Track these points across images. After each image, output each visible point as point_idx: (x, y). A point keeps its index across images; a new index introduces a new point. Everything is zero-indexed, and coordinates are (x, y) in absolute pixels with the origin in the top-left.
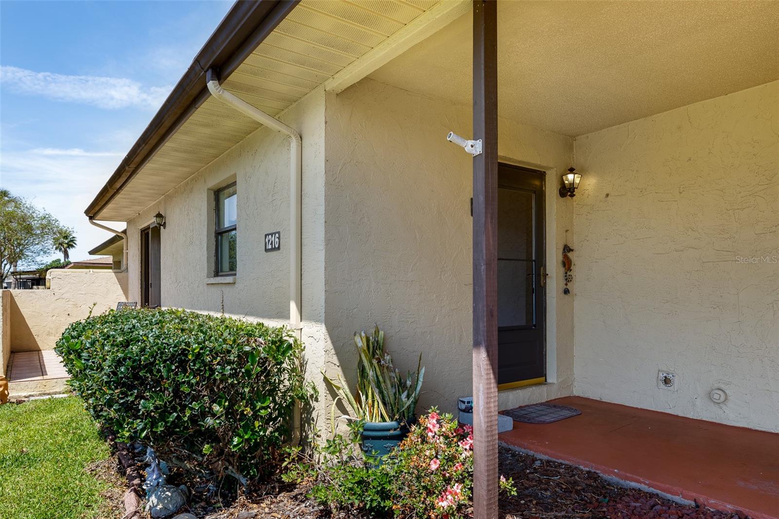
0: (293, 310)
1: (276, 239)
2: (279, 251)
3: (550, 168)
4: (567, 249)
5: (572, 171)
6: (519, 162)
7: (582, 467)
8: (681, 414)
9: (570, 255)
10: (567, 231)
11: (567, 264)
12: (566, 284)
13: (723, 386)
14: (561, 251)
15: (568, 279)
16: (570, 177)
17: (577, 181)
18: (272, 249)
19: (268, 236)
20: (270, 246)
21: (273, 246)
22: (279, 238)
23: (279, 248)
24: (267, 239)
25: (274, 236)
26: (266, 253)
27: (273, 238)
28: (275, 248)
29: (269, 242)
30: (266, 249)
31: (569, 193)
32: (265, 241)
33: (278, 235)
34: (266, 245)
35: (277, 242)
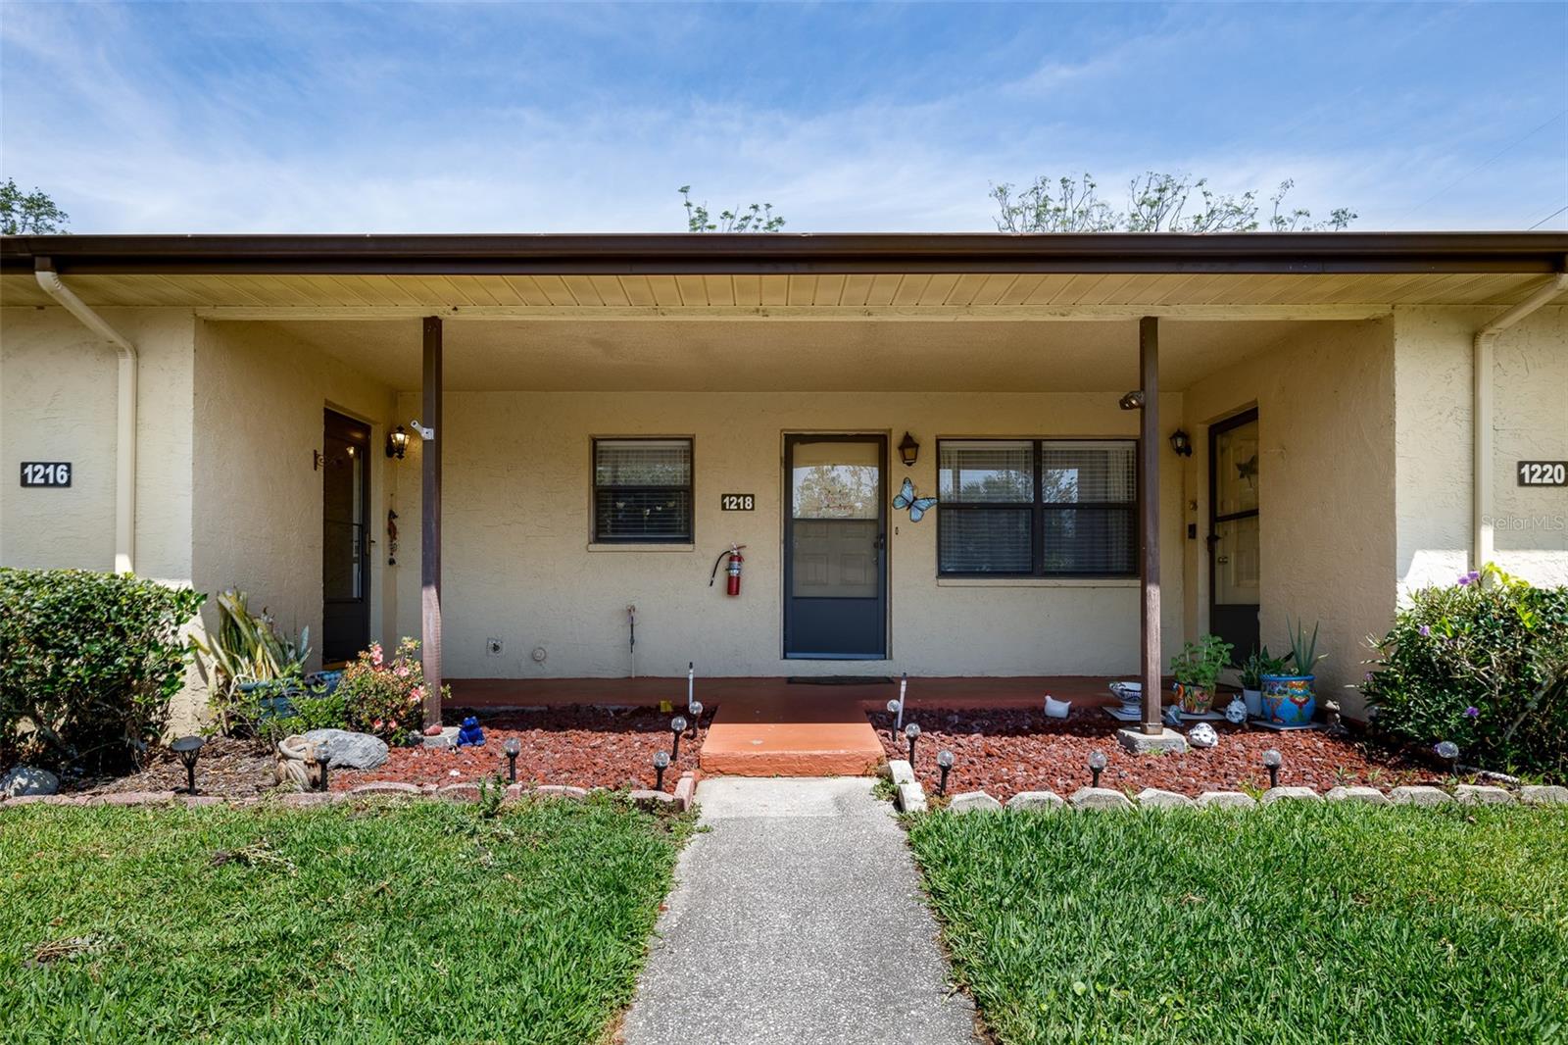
0: (123, 566)
1: (61, 472)
2: (67, 489)
3: (375, 423)
4: (392, 515)
5: (401, 430)
6: (352, 413)
7: (457, 708)
8: (508, 677)
9: (394, 521)
10: (392, 495)
11: (392, 531)
12: (392, 554)
13: (543, 646)
14: (387, 516)
15: (393, 549)
16: (400, 437)
17: (407, 442)
18: (46, 484)
19: (30, 466)
20: (38, 480)
21: (51, 481)
22: (69, 471)
23: (68, 484)
24: (29, 470)
25: (52, 467)
26: (23, 489)
27: (51, 469)
28: (56, 484)
29: (35, 474)
30: (24, 483)
31: (397, 454)
32: (22, 471)
33: (65, 468)
34: (24, 478)
35: (62, 477)
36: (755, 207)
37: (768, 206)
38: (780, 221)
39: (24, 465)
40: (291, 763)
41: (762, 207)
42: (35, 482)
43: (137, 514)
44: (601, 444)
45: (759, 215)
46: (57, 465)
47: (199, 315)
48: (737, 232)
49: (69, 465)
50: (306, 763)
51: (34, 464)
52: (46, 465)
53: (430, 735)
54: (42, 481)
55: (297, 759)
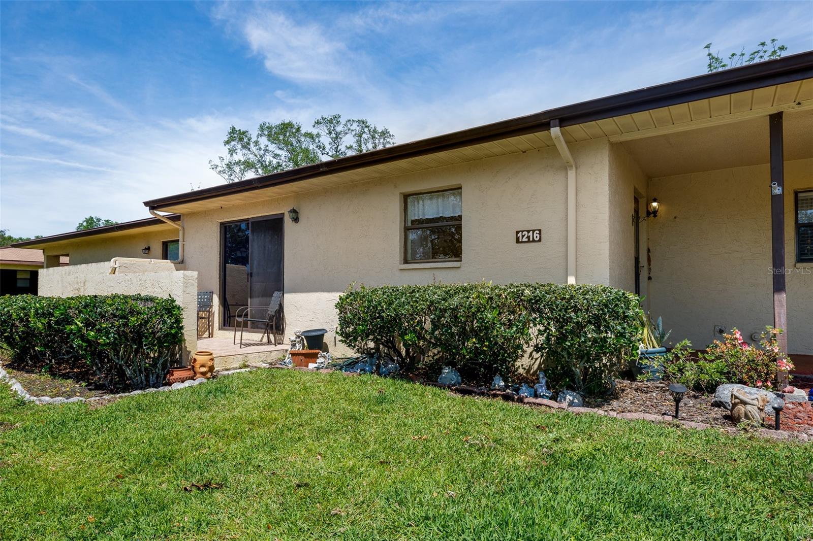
0: (571, 280)
1: (536, 234)
2: (539, 243)
4: (649, 251)
5: (655, 200)
9: (650, 254)
10: (648, 239)
11: (649, 260)
12: (649, 274)
14: (647, 252)
15: (650, 270)
16: (654, 204)
18: (529, 241)
19: (521, 233)
20: (525, 239)
21: (531, 239)
22: (540, 234)
23: (540, 240)
24: (520, 235)
25: (531, 232)
26: (517, 244)
27: (531, 234)
28: (534, 241)
29: (523, 236)
30: (518, 241)
31: (653, 215)
32: (517, 235)
33: (538, 232)
34: (518, 239)
35: (537, 237)
36: (763, 44)
37: (773, 40)
38: (782, 48)
39: (518, 232)
40: (749, 407)
41: (768, 42)
42: (523, 240)
43: (577, 254)
44: (800, 195)
45: (765, 48)
46: (534, 231)
47: (611, 140)
48: (747, 63)
49: (540, 230)
50: (759, 408)
51: (522, 231)
52: (528, 232)
53: (788, 393)
54: (527, 240)
55: (753, 405)
